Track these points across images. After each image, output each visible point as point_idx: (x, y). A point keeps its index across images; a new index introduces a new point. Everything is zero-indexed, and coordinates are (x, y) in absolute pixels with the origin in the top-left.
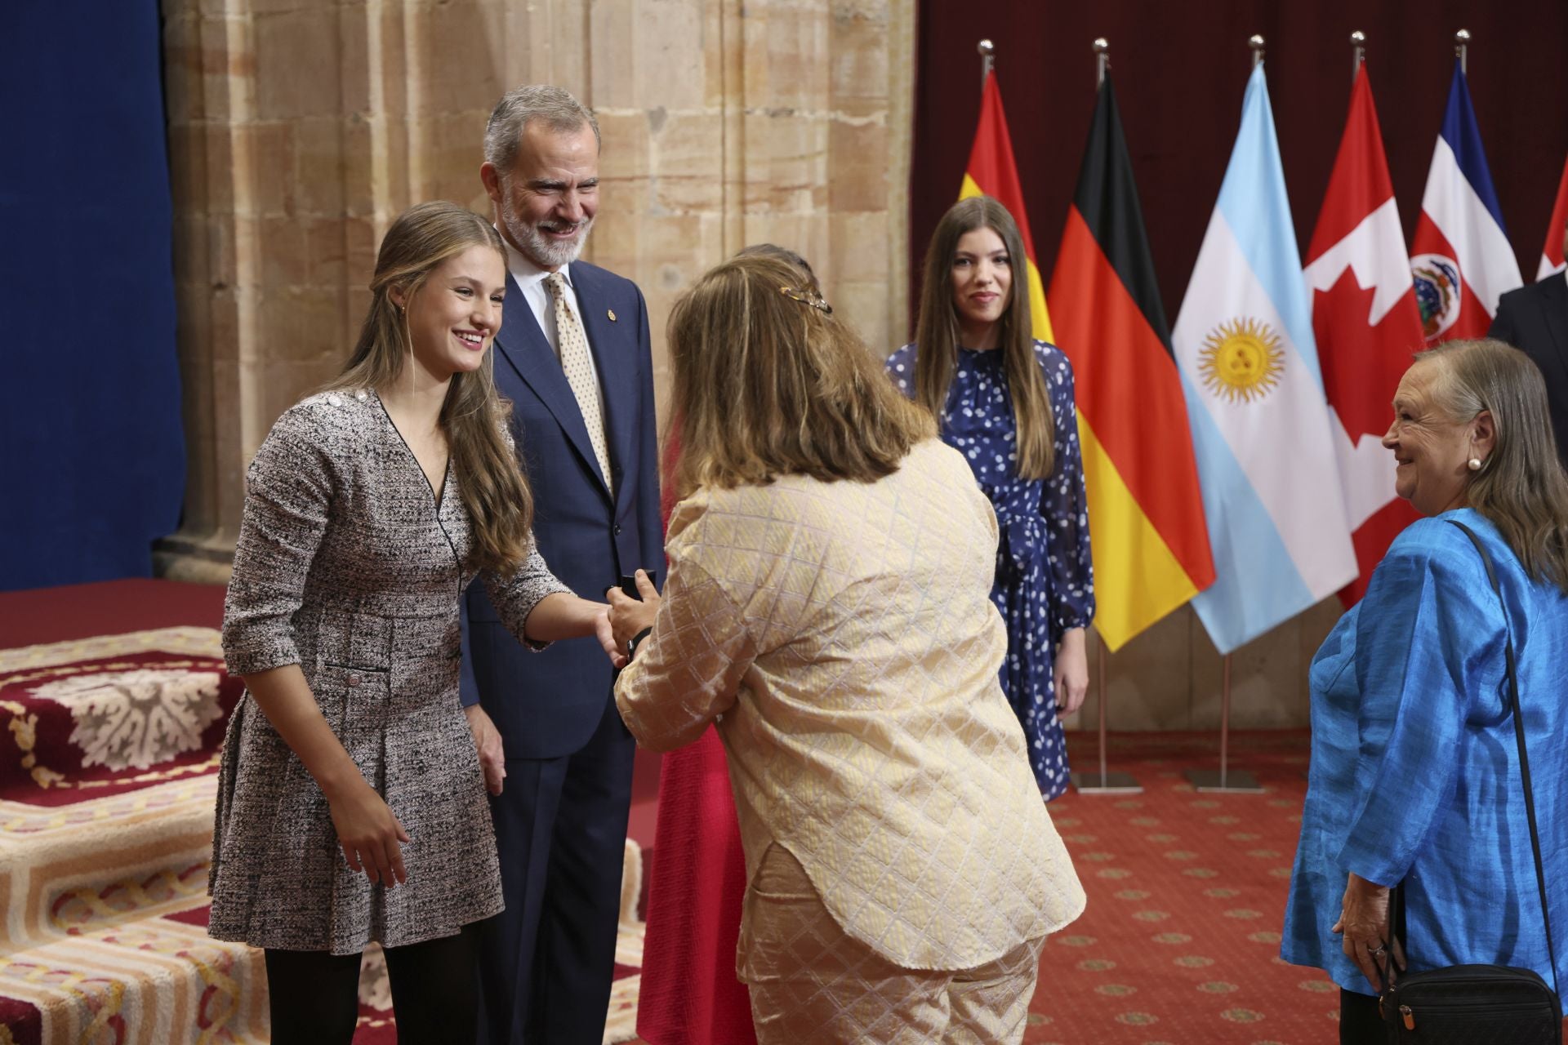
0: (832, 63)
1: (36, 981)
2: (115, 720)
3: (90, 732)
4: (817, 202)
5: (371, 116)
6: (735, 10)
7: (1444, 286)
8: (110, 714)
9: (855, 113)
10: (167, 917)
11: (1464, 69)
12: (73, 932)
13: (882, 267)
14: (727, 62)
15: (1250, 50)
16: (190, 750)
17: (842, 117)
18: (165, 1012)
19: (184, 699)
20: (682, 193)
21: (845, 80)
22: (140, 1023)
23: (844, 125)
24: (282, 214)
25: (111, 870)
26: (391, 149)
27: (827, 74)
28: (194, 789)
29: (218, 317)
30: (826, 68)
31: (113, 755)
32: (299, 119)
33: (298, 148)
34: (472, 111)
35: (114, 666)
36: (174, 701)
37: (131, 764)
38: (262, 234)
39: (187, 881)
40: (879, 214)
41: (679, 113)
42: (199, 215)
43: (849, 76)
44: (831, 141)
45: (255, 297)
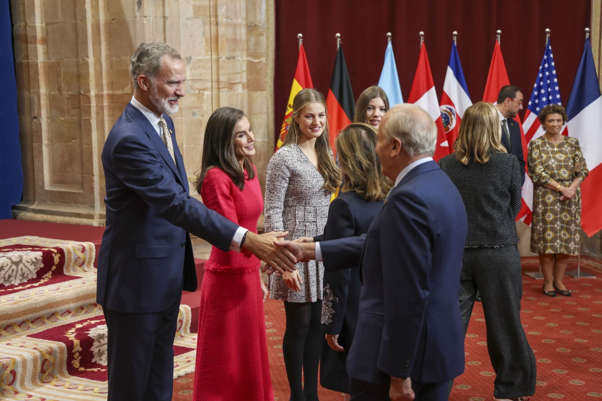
0: (248, 41)
2: (6, 268)
4: (243, 88)
5: (89, 59)
6: (215, 23)
7: (451, 116)
8: (5, 267)
9: (256, 58)
10: (28, 336)
11: (456, 44)
13: (265, 110)
14: (212, 41)
15: (387, 38)
16: (32, 278)
18: (30, 368)
19: (30, 261)
20: (198, 85)
21: (251, 47)
22: (21, 372)
23: (252, 62)
24: (57, 92)
25: (8, 320)
26: (96, 70)
27: (246, 45)
28: (35, 292)
29: (34, 128)
30: (246, 43)
31: (5, 281)
32: (63, 60)
33: (63, 70)
34: (125, 57)
35: (4, 250)
36: (27, 261)
37: (12, 283)
38: (50, 100)
39: (34, 323)
40: (264, 92)
41: (197, 58)
42: (27, 93)
43: (253, 45)
44: (248, 67)
45: (48, 121)
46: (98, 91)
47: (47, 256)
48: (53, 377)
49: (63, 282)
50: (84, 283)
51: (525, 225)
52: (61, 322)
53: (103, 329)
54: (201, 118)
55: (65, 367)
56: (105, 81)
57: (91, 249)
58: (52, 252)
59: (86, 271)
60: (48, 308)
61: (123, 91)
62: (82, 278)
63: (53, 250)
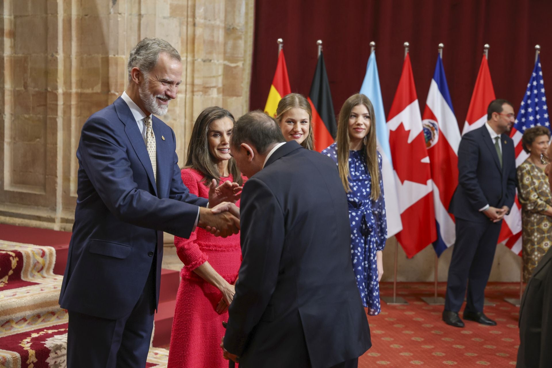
0: (225, 44)
4: (219, 93)
5: (58, 55)
6: (192, 23)
7: (433, 130)
9: (232, 62)
11: (441, 57)
14: (189, 42)
15: (370, 47)
17: (228, 63)
21: (229, 50)
23: (228, 66)
24: (23, 88)
26: (65, 67)
27: (223, 48)
30: (223, 46)
32: (30, 55)
33: (30, 65)
34: (96, 55)
38: (14, 96)
40: (239, 98)
43: (231, 48)
44: (224, 72)
45: (11, 118)
46: (66, 89)
47: (5, 260)
49: (20, 288)
50: (42, 290)
52: (16, 330)
53: (61, 340)
54: (173, 122)
56: (74, 79)
57: (51, 254)
58: (10, 256)
59: (44, 277)
60: (3, 315)
61: (92, 89)
62: (40, 285)
63: (11, 253)
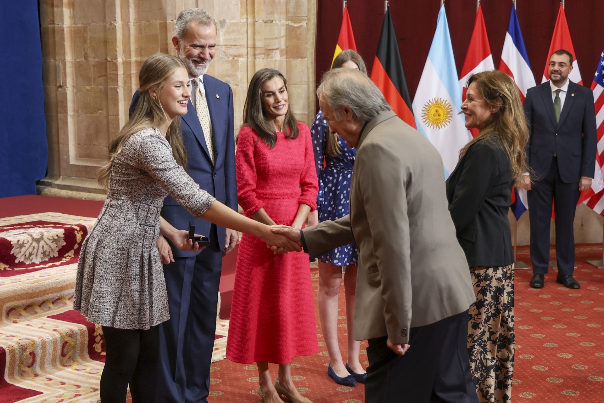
0: (287, 3)
1: (3, 339)
2: (27, 245)
3: (18, 250)
4: (281, 55)
5: (116, 23)
8: (25, 243)
9: (295, 22)
10: (48, 317)
11: (515, 8)
12: (15, 322)
13: (304, 79)
16: (54, 257)
17: (290, 23)
18: (49, 350)
19: (51, 238)
20: (232, 51)
21: (291, 10)
22: (41, 354)
23: (291, 26)
24: (83, 59)
26: (123, 35)
27: (285, 7)
28: (57, 271)
29: (60, 98)
30: (285, 5)
31: (26, 259)
32: (89, 24)
33: (89, 35)
34: (154, 21)
35: (26, 226)
36: (48, 239)
37: (33, 262)
38: (75, 67)
39: (55, 304)
40: (304, 59)
41: (231, 21)
42: (52, 60)
43: (293, 8)
44: (286, 32)
45: (73, 90)
46: (125, 58)
47: (70, 234)
48: (74, 361)
51: (589, 208)
54: (235, 87)
55: (86, 351)
56: (133, 47)
58: (75, 230)
60: (69, 288)
63: (75, 227)
